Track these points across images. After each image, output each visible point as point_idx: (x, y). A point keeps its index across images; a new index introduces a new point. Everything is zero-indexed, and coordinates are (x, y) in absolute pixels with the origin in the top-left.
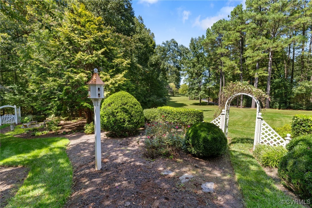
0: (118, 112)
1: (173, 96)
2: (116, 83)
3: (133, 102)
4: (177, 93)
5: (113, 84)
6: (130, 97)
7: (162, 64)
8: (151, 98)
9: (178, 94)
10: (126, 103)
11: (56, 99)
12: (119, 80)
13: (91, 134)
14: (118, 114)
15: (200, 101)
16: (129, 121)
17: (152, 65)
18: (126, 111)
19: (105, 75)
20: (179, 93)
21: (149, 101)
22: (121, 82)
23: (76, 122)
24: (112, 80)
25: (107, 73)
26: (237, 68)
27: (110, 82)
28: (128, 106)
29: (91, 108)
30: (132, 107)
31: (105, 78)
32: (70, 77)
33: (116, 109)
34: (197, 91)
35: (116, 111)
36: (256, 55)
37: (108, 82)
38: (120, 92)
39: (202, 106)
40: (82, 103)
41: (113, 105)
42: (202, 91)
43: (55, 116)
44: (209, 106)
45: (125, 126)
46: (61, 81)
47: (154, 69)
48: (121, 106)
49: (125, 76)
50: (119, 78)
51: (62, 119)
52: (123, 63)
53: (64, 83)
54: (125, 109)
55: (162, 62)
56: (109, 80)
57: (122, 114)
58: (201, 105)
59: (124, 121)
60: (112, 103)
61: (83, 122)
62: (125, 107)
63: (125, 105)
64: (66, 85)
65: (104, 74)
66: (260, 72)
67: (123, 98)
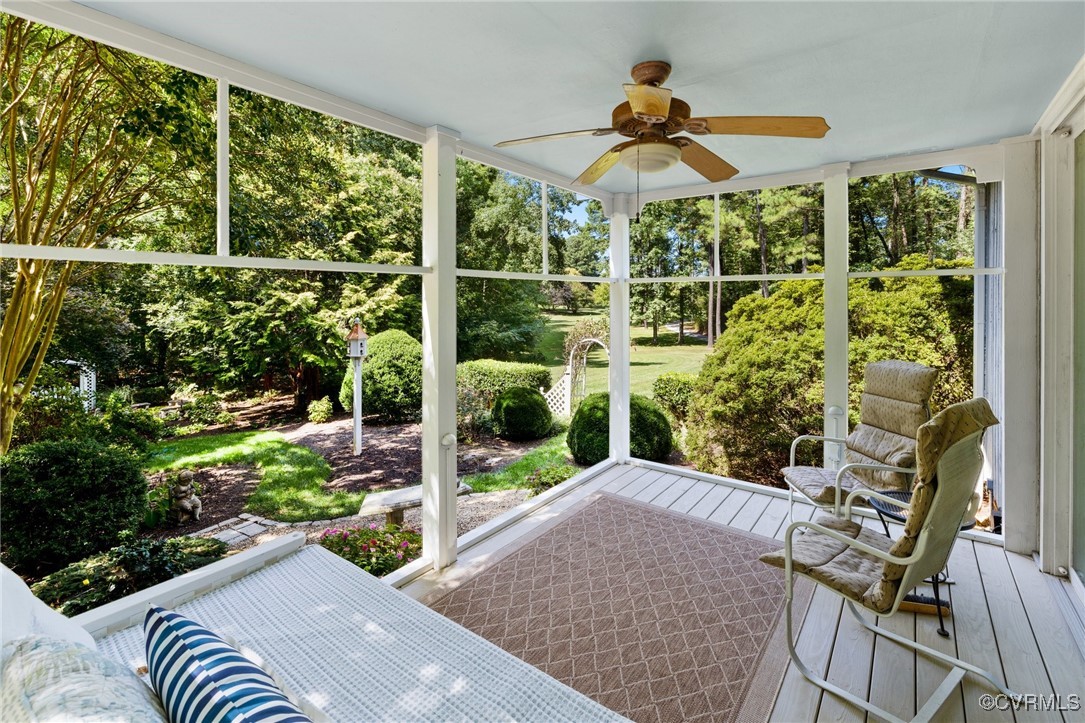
0: (383, 374)
1: (575, 313)
2: (379, 307)
3: (414, 353)
4: (587, 301)
5: (372, 311)
6: (409, 341)
7: (511, 233)
8: (482, 330)
9: (591, 307)
10: (401, 356)
11: (246, 348)
12: (387, 303)
13: (324, 422)
14: (384, 378)
15: (655, 330)
16: (405, 391)
17: (481, 234)
18: (400, 372)
19: (356, 291)
20: (596, 302)
21: (477, 337)
22: (391, 307)
23: (259, 404)
24: (370, 304)
25: (358, 287)
26: (744, 232)
27: (366, 307)
28: (403, 361)
29: (322, 365)
30: (413, 362)
31: (354, 298)
32: (281, 302)
33: (380, 368)
34: (641, 301)
35: (381, 371)
36: (782, 200)
37: (362, 309)
38: (388, 332)
39: (658, 348)
40: (305, 356)
41: (374, 359)
42: (656, 300)
43: (199, 389)
44: (683, 347)
45: (398, 400)
46: (260, 311)
47: (490, 244)
48: (390, 361)
49: (399, 292)
50: (385, 297)
51: (219, 395)
52: (393, 258)
53: (269, 314)
54: (398, 367)
55: (511, 226)
56: (365, 303)
57: (393, 377)
58: (655, 344)
59: (396, 392)
60: (371, 356)
61: (281, 402)
62: (399, 363)
63: (398, 359)
64: (273, 318)
65: (351, 290)
66: (799, 250)
67: (394, 346)
